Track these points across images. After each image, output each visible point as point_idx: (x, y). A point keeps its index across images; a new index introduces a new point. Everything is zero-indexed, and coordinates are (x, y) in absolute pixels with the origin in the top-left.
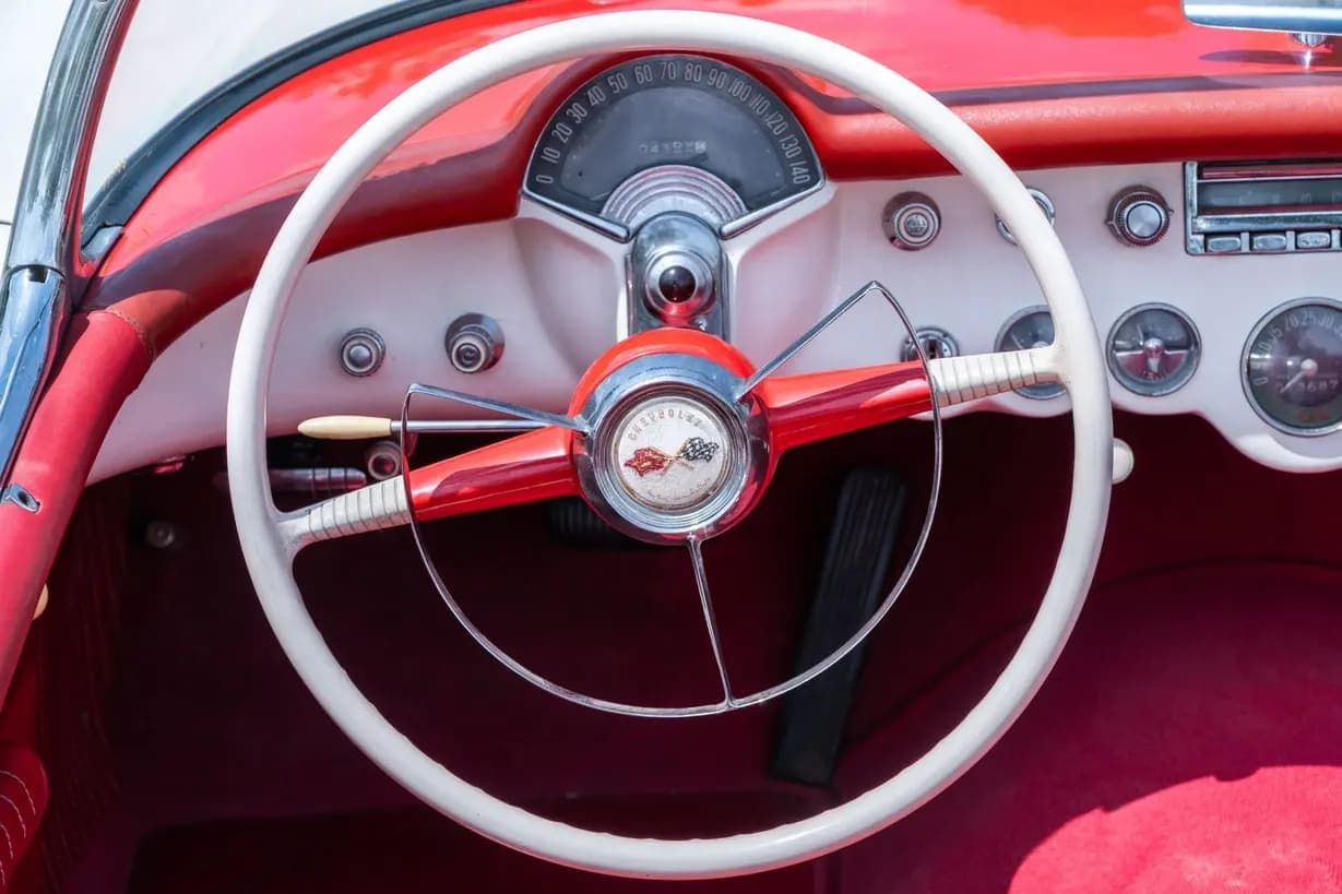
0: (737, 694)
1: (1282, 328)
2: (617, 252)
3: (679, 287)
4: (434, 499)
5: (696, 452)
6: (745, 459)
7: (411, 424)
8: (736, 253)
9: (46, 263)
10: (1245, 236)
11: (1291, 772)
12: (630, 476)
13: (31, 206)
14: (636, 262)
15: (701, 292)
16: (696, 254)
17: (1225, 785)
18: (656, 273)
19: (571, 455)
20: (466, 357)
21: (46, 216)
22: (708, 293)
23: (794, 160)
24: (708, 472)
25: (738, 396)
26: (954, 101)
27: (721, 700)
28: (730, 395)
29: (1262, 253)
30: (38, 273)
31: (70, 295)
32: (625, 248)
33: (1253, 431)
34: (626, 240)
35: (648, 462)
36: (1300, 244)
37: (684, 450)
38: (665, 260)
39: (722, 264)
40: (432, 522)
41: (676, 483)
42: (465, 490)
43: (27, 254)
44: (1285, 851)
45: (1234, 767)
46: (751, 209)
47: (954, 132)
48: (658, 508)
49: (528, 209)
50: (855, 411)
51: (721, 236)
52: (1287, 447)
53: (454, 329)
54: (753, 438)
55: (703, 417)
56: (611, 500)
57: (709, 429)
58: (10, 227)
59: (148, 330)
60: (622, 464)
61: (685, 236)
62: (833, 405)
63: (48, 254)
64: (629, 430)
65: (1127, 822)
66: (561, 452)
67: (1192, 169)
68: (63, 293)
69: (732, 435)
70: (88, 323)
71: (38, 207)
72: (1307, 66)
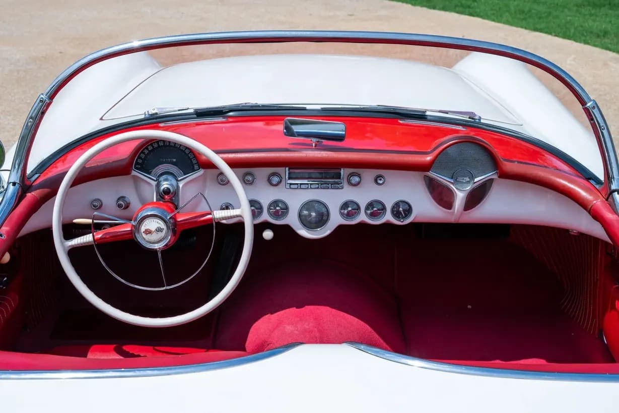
0: (168, 285)
1: (308, 205)
2: (154, 183)
3: (167, 191)
4: (101, 238)
5: (159, 230)
6: (170, 233)
7: (95, 221)
8: (181, 185)
9: (16, 182)
10: (299, 185)
11: (312, 307)
12: (144, 235)
13: (14, 170)
14: (158, 186)
15: (172, 193)
16: (171, 185)
17: (298, 310)
18: (162, 188)
19: (131, 230)
20: (120, 206)
21: (17, 172)
22: (174, 193)
23: (195, 164)
24: (162, 234)
25: (168, 218)
26: (218, 152)
27: (164, 286)
28: (166, 217)
29: (302, 189)
30: (14, 184)
31: (22, 189)
32: (156, 183)
33: (300, 229)
34: (156, 181)
35: (148, 232)
36: (312, 187)
37: (156, 230)
38: (165, 185)
39: (178, 187)
40: (99, 244)
41: (154, 237)
42: (108, 237)
43: (12, 180)
44: (308, 325)
45: (300, 306)
46: (185, 174)
47: (218, 160)
48: (150, 243)
49: (134, 173)
50: (196, 222)
51: (177, 181)
52: (309, 233)
53: (119, 199)
54: (173, 227)
55: (161, 222)
56: (139, 240)
57: (162, 225)
58: (9, 172)
59: (41, 198)
60: (142, 231)
61: (171, 181)
62: (190, 221)
63: (17, 180)
64: (144, 225)
65: (275, 317)
66: (129, 229)
67: (287, 169)
68: (20, 190)
69: (167, 226)
70: (26, 196)
71: (16, 171)
72: (314, 147)
